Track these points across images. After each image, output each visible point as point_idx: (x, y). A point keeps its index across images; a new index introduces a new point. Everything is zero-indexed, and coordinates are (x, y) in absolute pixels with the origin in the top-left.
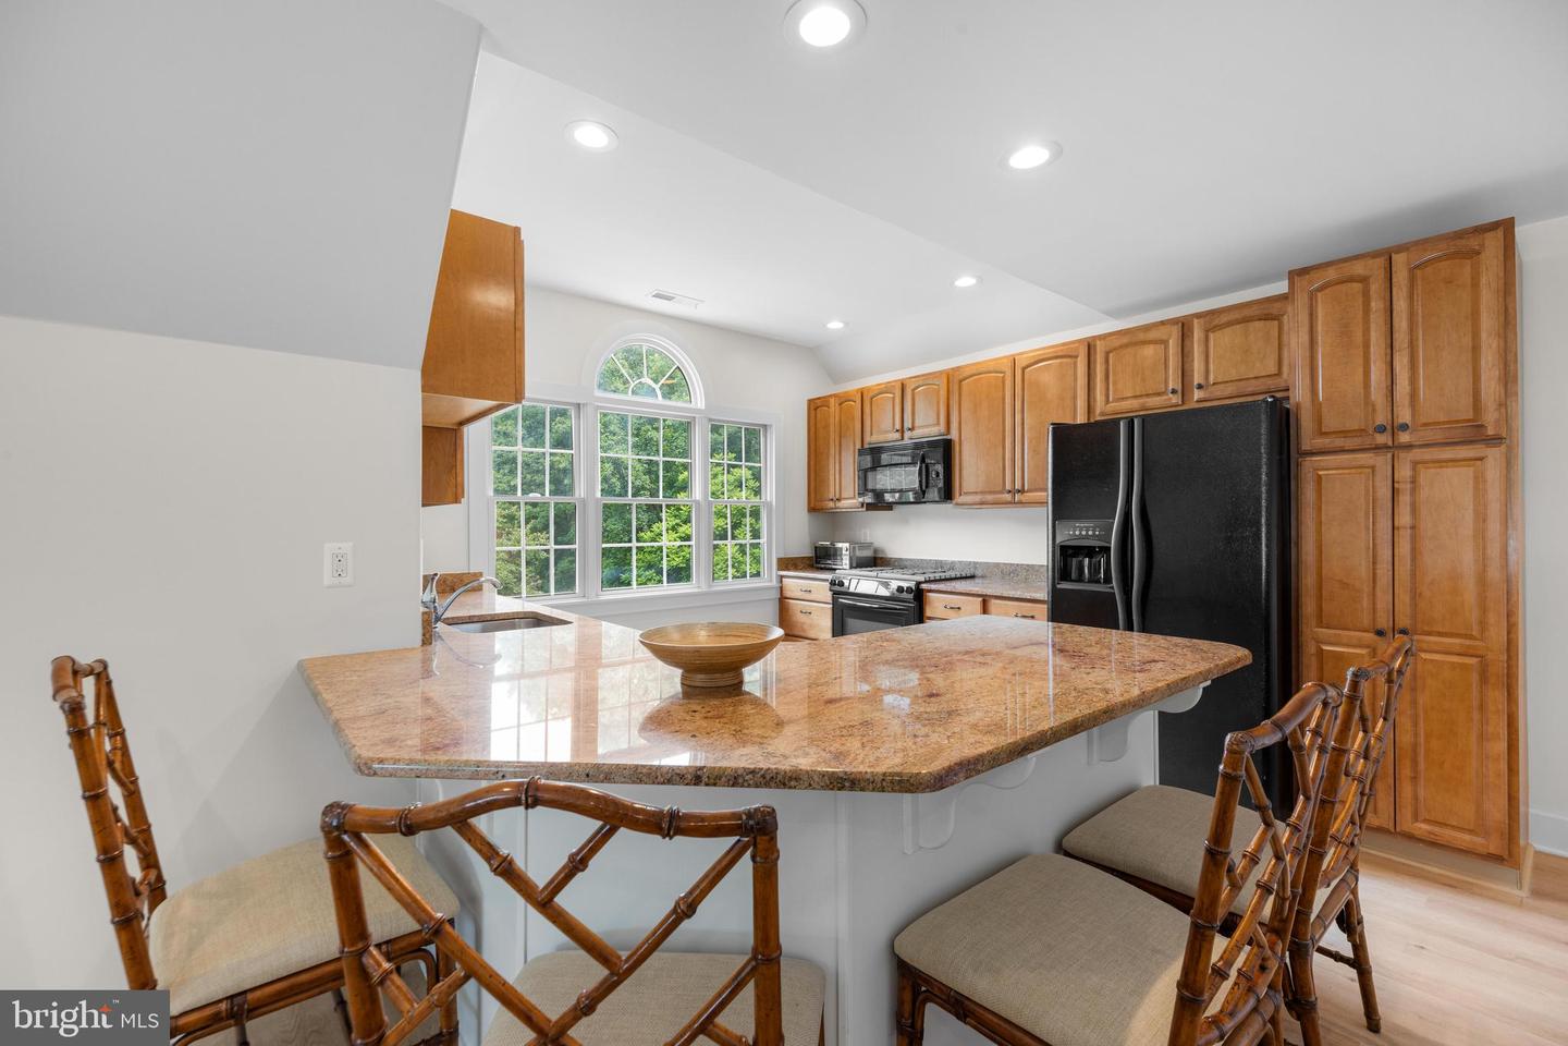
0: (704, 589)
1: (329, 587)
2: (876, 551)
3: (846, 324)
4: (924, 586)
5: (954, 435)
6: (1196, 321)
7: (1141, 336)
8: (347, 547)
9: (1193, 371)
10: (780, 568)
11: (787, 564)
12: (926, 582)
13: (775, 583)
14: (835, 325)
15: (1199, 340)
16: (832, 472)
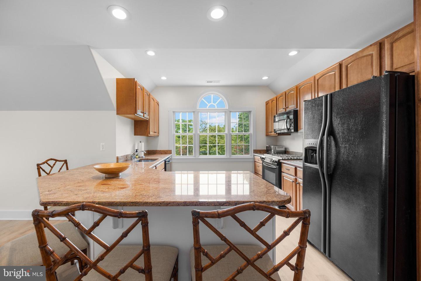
0: (228, 157)
1: (102, 151)
2: (286, 149)
3: (269, 77)
4: (281, 161)
5: (298, 109)
6: (386, 40)
7: (361, 55)
8: (104, 144)
9: (385, 64)
10: (254, 153)
11: (256, 151)
12: (283, 160)
13: (252, 157)
14: (265, 78)
15: (388, 48)
16: (270, 124)
